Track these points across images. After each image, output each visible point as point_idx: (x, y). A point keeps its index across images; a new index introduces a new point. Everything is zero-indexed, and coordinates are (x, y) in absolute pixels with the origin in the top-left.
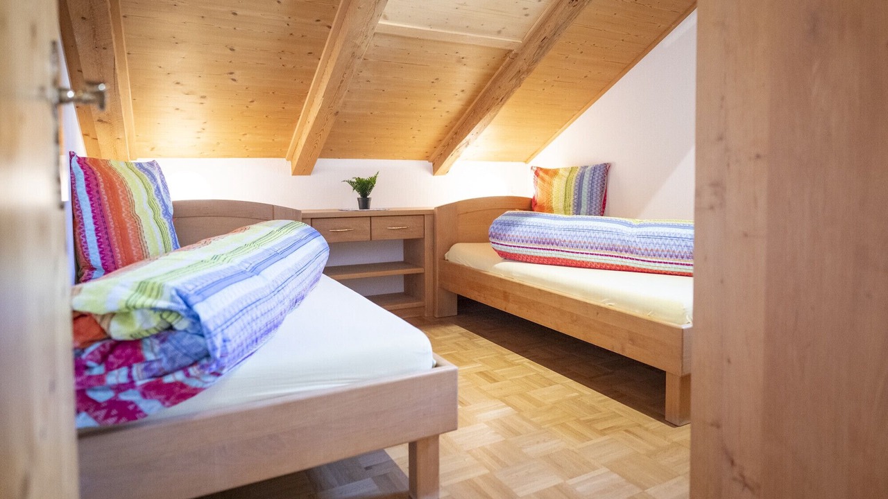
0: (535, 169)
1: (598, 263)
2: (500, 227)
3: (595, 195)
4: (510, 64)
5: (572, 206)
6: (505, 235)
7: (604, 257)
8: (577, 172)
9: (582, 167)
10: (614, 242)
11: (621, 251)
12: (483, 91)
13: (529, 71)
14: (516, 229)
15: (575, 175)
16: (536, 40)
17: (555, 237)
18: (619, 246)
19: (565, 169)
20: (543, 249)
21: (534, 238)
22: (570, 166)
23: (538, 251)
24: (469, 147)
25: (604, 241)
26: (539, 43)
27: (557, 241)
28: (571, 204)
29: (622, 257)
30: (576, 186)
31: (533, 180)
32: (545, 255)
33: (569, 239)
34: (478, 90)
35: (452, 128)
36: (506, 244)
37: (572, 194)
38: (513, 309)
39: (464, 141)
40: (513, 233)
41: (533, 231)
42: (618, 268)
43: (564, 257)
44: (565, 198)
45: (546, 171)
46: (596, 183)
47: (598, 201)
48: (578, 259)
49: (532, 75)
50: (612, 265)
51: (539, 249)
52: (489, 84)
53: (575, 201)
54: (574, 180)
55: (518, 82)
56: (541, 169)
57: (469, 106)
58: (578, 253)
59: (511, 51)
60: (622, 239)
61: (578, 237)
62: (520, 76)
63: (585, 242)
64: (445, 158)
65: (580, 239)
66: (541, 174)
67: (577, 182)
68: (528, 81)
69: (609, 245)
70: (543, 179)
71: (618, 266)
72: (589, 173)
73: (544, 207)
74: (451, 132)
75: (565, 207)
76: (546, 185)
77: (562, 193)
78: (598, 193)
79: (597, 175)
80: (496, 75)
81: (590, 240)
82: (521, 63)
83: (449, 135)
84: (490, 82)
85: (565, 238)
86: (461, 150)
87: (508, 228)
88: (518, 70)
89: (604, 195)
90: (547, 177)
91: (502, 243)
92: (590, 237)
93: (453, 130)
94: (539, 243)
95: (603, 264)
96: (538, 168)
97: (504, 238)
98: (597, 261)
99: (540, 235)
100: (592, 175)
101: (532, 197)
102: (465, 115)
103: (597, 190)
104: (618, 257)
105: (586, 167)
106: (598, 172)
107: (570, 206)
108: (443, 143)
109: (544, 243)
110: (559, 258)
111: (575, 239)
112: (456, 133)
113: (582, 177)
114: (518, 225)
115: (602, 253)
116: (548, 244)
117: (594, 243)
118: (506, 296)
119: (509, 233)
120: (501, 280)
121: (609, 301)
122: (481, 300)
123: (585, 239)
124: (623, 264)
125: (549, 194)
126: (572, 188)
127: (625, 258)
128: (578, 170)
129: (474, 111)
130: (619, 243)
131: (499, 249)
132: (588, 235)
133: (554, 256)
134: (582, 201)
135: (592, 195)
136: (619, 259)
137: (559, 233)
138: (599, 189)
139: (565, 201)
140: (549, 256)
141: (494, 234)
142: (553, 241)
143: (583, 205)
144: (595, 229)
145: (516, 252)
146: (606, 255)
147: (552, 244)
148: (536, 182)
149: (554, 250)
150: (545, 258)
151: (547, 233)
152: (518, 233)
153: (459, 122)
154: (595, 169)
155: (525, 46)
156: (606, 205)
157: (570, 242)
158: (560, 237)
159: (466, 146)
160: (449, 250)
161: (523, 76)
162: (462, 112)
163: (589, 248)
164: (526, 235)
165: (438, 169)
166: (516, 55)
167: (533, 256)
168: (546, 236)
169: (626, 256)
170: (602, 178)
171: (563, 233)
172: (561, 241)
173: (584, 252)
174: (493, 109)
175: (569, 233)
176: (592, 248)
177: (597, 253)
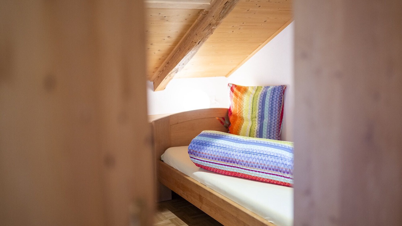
0: (231, 85)
1: (267, 179)
2: (196, 146)
3: (274, 109)
4: (203, 19)
5: (257, 118)
6: (199, 153)
7: (271, 176)
8: (261, 91)
9: (265, 87)
10: (279, 165)
11: (284, 172)
12: (185, 36)
13: (217, 24)
14: (208, 148)
15: (260, 93)
16: (220, 3)
17: (236, 157)
18: (282, 168)
19: (253, 88)
20: (227, 166)
21: (220, 157)
22: (256, 86)
23: (224, 166)
24: (178, 73)
25: (272, 164)
26: (223, 5)
27: (237, 161)
28: (257, 115)
29: (285, 177)
30: (260, 102)
31: (229, 95)
32: (229, 170)
33: (246, 160)
34: (181, 35)
35: (164, 60)
36: (201, 159)
37: (257, 108)
38: (205, 209)
39: (174, 70)
40: (206, 152)
41: (220, 151)
42: (282, 184)
43: (242, 172)
44: (252, 111)
45: (239, 88)
46: (275, 100)
47: (277, 114)
48: (253, 175)
49: (220, 26)
50: (278, 182)
51: (224, 165)
52: (188, 32)
53: (260, 114)
54: (259, 97)
55: (210, 31)
56: (236, 86)
57: (176, 45)
58: (253, 171)
59: (203, 10)
60: (285, 163)
61: (253, 159)
62: (211, 27)
63: (257, 163)
64: (162, 80)
65: (254, 161)
66: (235, 89)
67: (261, 99)
68: (217, 31)
69: (275, 167)
70: (236, 95)
71: (282, 182)
72: (270, 92)
73: (237, 116)
74: (164, 62)
75: (252, 118)
76: (238, 100)
77: (250, 107)
78: (277, 108)
79: (276, 94)
80: (193, 26)
81: (261, 162)
82: (210, 19)
83: (162, 65)
84: (190, 30)
85: (243, 159)
86: (172, 75)
87: (202, 147)
88: (209, 23)
89: (281, 110)
90: (239, 94)
91: (197, 158)
92: (262, 159)
93: (166, 61)
94: (225, 161)
95: (271, 180)
96: (233, 85)
97: (199, 155)
98: (267, 178)
99: (225, 155)
100: (272, 94)
101: (228, 108)
102: (172, 52)
103: (276, 105)
104: (282, 176)
105: (268, 87)
106: (277, 91)
107: (256, 117)
108: (159, 69)
109: (228, 161)
110: (239, 173)
111: (250, 160)
112: (168, 63)
113: (264, 95)
114: (209, 145)
115: (270, 173)
116: (231, 162)
117: (264, 165)
118: (201, 199)
119: (203, 151)
120: (197, 186)
121: (270, 220)
122: (185, 197)
123: (258, 161)
124: (286, 181)
125: (240, 107)
126: (258, 104)
127: (287, 178)
128: (262, 89)
129: (180, 49)
130: (282, 166)
131: (196, 162)
132: (260, 158)
133: (235, 171)
134: (265, 114)
135: (272, 109)
136: (283, 178)
137: (239, 155)
138: (277, 105)
139: (252, 113)
140: (231, 170)
141: (192, 151)
142: (234, 160)
143: (265, 117)
144: (265, 153)
145: (208, 166)
146: (273, 174)
147: (234, 163)
148: (231, 96)
149: (235, 167)
150: (229, 172)
151: (230, 154)
152: (209, 152)
153: (169, 56)
154: (274, 90)
155: (213, 6)
156: (284, 116)
157: (247, 162)
158: (240, 158)
159: (176, 72)
160: (164, 152)
161: (213, 27)
162: (171, 50)
163: (261, 168)
164: (215, 153)
165: (157, 87)
166: (207, 12)
167: (220, 170)
168: (230, 156)
169: (288, 176)
170: (280, 96)
171: (242, 155)
172: (240, 161)
173: (257, 170)
174: (193, 49)
175: (246, 155)
176: (263, 168)
177: (266, 172)
